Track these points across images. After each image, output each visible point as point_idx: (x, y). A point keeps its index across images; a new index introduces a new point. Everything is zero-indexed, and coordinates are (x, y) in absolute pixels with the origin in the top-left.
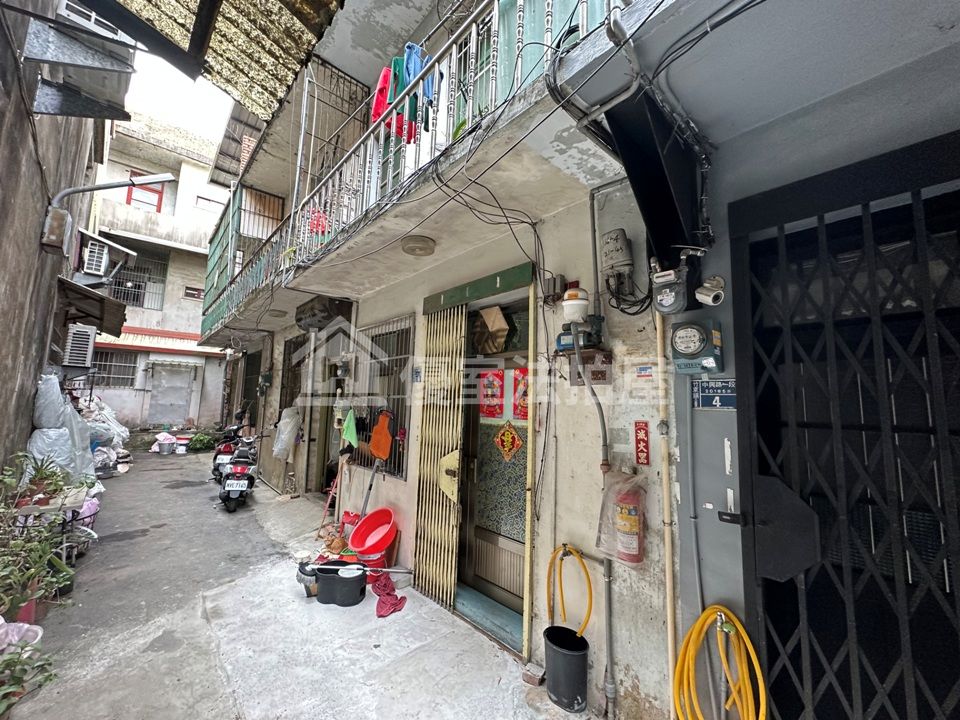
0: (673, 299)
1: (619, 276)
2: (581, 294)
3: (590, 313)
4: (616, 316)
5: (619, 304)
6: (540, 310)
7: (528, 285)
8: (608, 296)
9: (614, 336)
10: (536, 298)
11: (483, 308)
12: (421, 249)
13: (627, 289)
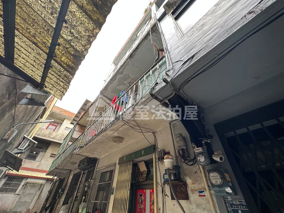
0: (204, 159)
1: (183, 150)
2: (170, 157)
3: (174, 165)
4: (185, 167)
5: (185, 161)
6: (157, 163)
7: (152, 153)
8: (180, 158)
9: (186, 175)
10: (156, 158)
11: (139, 162)
12: (118, 141)
13: (186, 155)
